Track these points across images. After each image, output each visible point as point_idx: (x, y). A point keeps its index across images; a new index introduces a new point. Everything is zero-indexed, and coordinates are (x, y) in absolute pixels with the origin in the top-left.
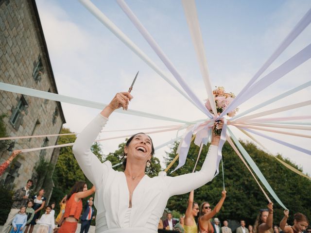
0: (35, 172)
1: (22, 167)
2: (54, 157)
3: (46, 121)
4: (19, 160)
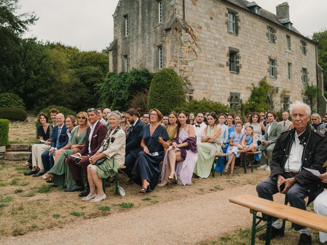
0: (304, 96)
1: (291, 97)
2: (319, 78)
3: (296, 58)
4: (287, 94)
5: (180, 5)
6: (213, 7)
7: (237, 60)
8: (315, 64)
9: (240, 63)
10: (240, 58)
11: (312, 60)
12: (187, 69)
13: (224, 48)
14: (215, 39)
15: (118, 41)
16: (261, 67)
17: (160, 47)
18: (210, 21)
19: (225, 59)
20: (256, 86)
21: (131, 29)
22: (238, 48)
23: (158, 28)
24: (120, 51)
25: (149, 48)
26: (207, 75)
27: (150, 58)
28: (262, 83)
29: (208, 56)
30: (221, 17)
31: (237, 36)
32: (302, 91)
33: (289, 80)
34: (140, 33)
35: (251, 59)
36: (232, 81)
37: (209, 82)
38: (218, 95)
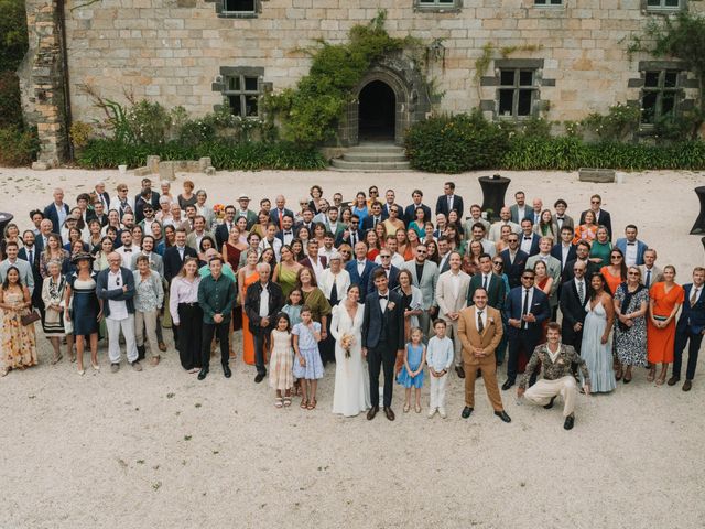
1: (551, 65)
4: (519, 55)
12: (48, 31)
36: (227, 38)
37: (141, 48)
38: (175, 77)
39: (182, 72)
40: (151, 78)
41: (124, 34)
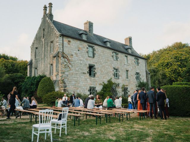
0: (137, 88)
1: (129, 88)
3: (131, 67)
4: (125, 87)
5: (61, 45)
6: (80, 45)
7: (94, 70)
8: (145, 70)
9: (96, 71)
10: (96, 69)
11: (143, 68)
12: (63, 76)
13: (86, 65)
14: (81, 60)
15: (33, 60)
16: (109, 73)
17: (52, 65)
18: (78, 52)
19: (87, 70)
20: (105, 83)
21: (39, 55)
22: (94, 64)
23: (51, 55)
24: (33, 65)
25: (47, 65)
26: (76, 78)
27: (47, 70)
28: (110, 81)
29: (76, 69)
30: (84, 49)
31: (94, 58)
32: (136, 84)
33: (127, 79)
34: (43, 57)
35: (102, 69)
36: (91, 81)
37: (77, 82)
38: (82, 88)
39: (83, 87)
40: (78, 88)
41: (74, 78)
